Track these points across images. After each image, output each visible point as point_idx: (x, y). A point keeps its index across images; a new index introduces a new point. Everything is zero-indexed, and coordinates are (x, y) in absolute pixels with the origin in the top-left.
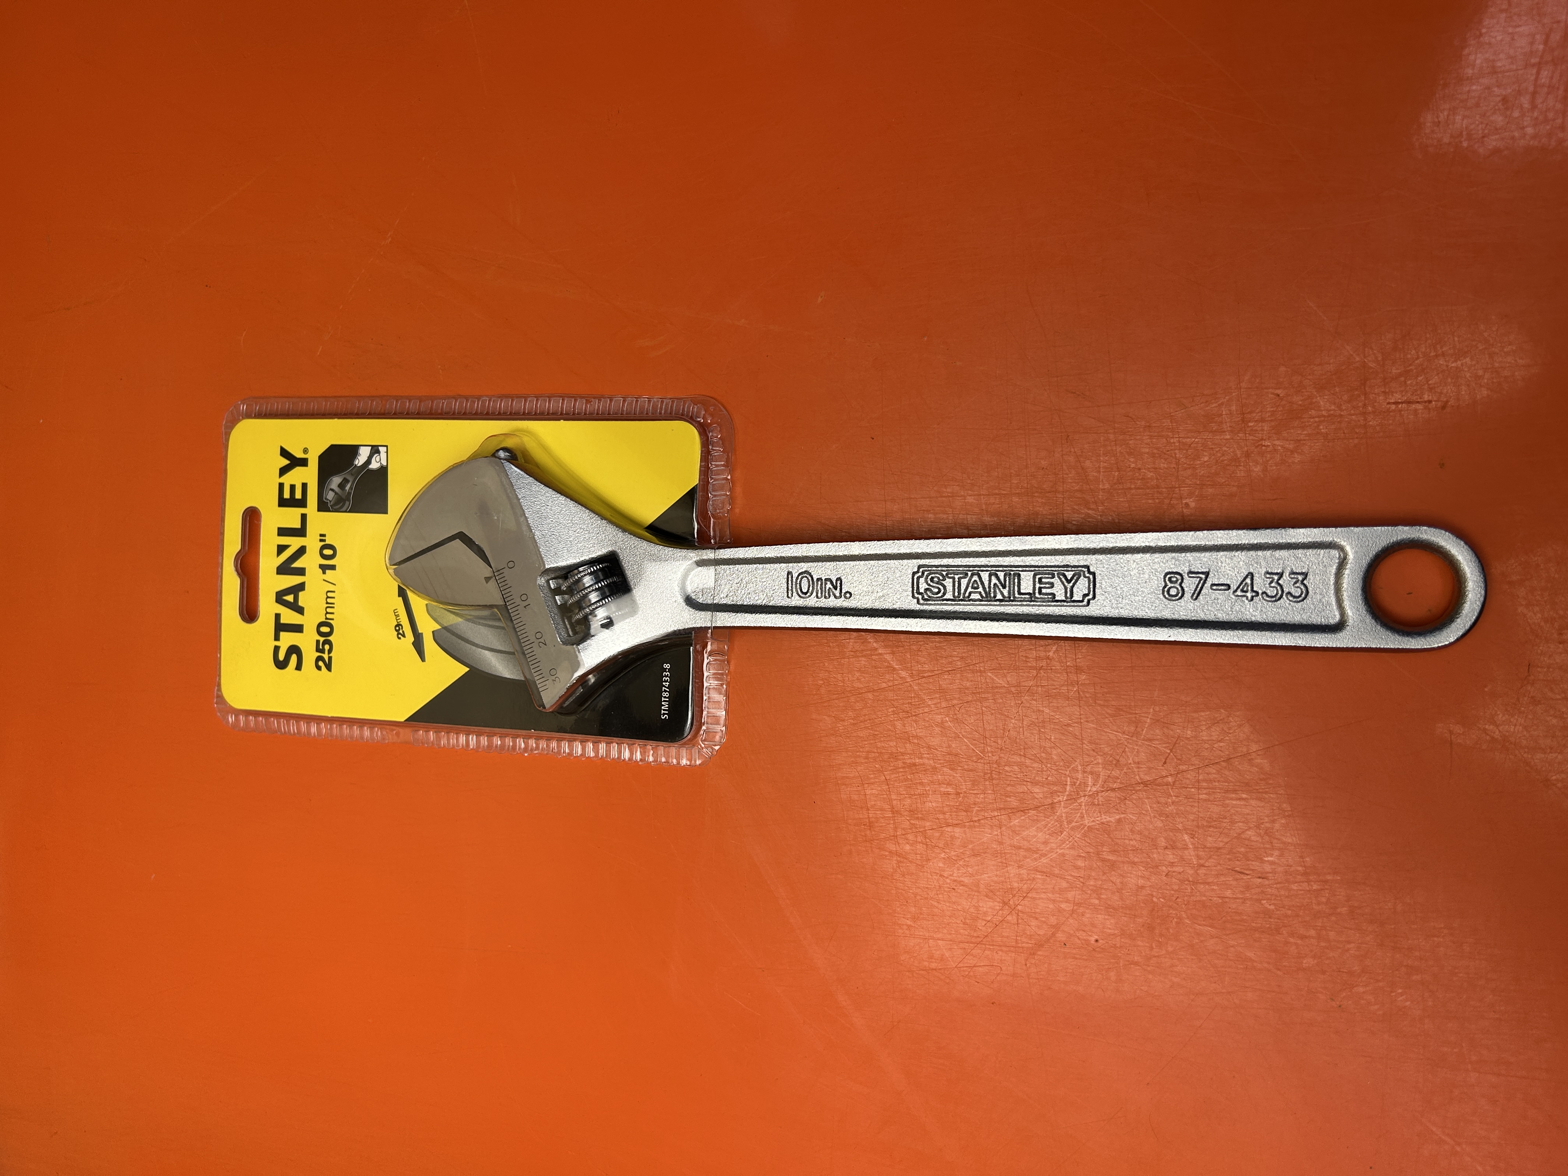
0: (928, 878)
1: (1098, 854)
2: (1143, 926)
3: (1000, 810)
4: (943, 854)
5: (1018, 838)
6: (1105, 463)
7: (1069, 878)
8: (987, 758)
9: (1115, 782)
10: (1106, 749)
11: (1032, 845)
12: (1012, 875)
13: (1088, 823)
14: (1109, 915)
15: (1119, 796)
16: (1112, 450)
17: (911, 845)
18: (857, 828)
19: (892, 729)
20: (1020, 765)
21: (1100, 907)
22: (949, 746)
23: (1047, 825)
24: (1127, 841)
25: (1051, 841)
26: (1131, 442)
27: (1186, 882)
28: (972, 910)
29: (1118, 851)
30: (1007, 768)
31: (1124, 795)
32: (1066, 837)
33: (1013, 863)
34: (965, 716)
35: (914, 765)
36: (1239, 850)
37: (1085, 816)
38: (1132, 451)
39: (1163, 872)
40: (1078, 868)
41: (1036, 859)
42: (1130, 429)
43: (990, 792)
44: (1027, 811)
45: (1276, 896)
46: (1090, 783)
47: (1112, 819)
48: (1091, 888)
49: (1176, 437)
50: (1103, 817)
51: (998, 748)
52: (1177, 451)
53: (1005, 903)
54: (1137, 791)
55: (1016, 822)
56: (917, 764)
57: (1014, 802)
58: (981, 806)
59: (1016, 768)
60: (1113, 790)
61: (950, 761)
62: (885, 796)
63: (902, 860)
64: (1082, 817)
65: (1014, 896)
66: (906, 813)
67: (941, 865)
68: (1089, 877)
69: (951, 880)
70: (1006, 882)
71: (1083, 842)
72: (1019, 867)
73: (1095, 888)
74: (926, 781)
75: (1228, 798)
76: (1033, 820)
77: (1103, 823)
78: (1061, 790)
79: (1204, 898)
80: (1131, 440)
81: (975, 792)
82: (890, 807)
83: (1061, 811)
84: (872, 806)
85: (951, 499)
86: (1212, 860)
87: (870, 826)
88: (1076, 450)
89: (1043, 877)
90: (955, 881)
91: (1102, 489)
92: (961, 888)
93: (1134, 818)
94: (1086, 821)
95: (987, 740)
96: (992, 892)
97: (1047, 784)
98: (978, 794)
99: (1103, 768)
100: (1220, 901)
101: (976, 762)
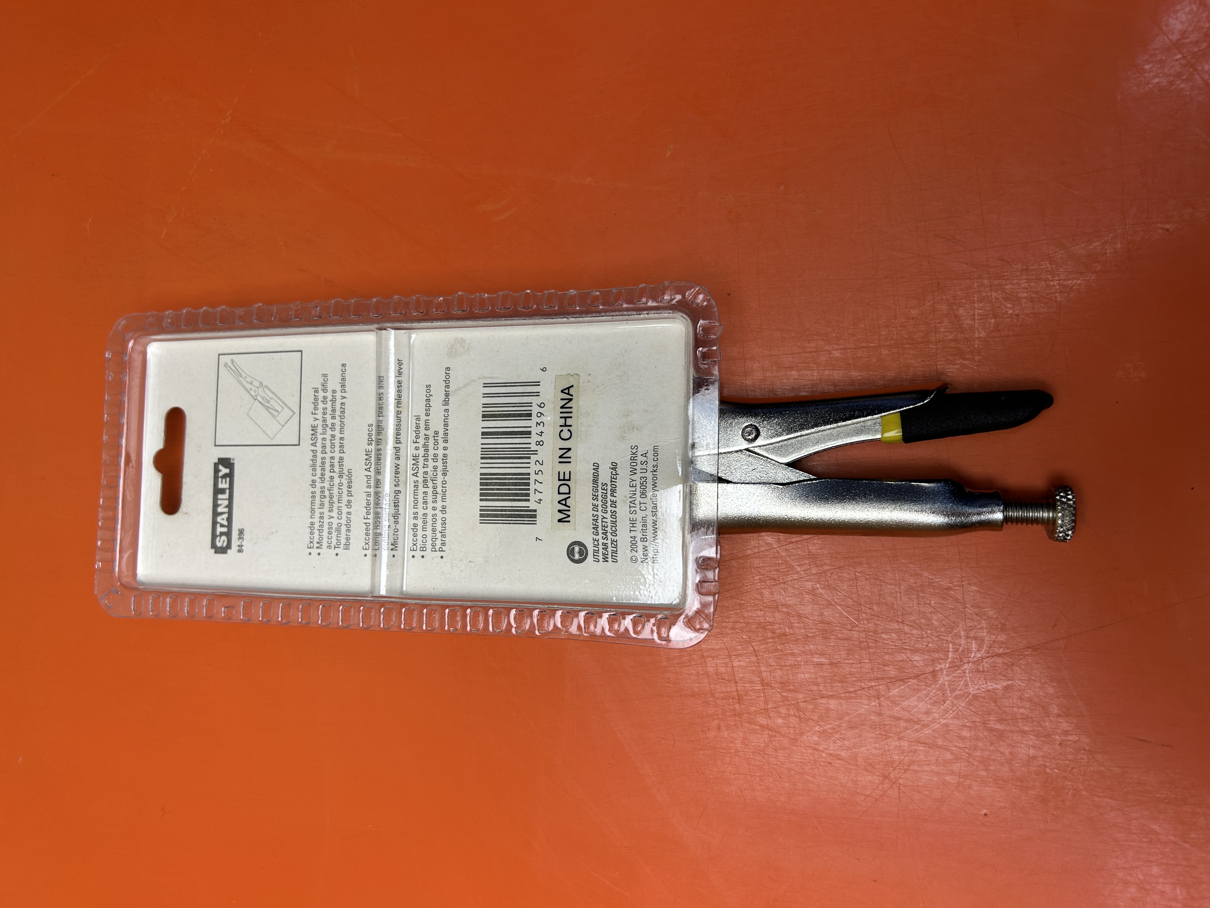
0: (803, 752)
1: (984, 723)
2: (1036, 798)
3: (877, 680)
4: (818, 727)
5: (897, 708)
6: (980, 309)
7: (954, 749)
8: (862, 626)
9: (1001, 647)
10: (990, 612)
11: (913, 715)
12: (892, 747)
13: (973, 691)
14: (998, 787)
15: (1006, 662)
16: (987, 296)
17: (784, 719)
18: (725, 701)
19: (760, 598)
20: (899, 632)
21: (988, 779)
22: (822, 615)
23: (928, 694)
24: (1015, 709)
25: (934, 711)
26: (1007, 287)
27: (1082, 752)
28: (850, 784)
29: (1006, 720)
30: (884, 636)
31: (1012, 660)
32: (949, 706)
33: (892, 735)
34: (837, 582)
35: (784, 635)
37: (969, 683)
38: (1009, 296)
39: (1056, 741)
40: (962, 738)
41: (917, 731)
42: (1006, 274)
43: (866, 661)
44: (906, 680)
46: (974, 649)
47: (999, 686)
48: (977, 759)
49: (1056, 280)
50: (989, 684)
51: (873, 615)
52: (1057, 295)
53: (886, 777)
54: (1025, 656)
55: (895, 692)
56: (788, 633)
57: (892, 672)
58: (857, 676)
59: (894, 635)
60: (999, 655)
61: (822, 630)
62: (754, 668)
63: (774, 734)
64: (966, 685)
65: (894, 769)
66: (777, 685)
67: (816, 738)
68: (975, 748)
69: (827, 753)
70: (886, 755)
71: (968, 711)
72: (899, 739)
73: (982, 759)
74: (797, 651)
76: (914, 690)
77: (989, 691)
78: (943, 657)
80: (1008, 284)
81: (851, 661)
82: (759, 679)
83: (944, 679)
84: (741, 679)
85: (814, 354)
87: (739, 700)
88: (948, 297)
89: (925, 749)
90: (831, 755)
91: (978, 338)
92: (838, 761)
93: (1022, 684)
94: (971, 689)
95: (862, 607)
96: (871, 765)
97: (928, 651)
98: (853, 664)
99: (988, 632)
100: (1121, 771)
101: (850, 630)
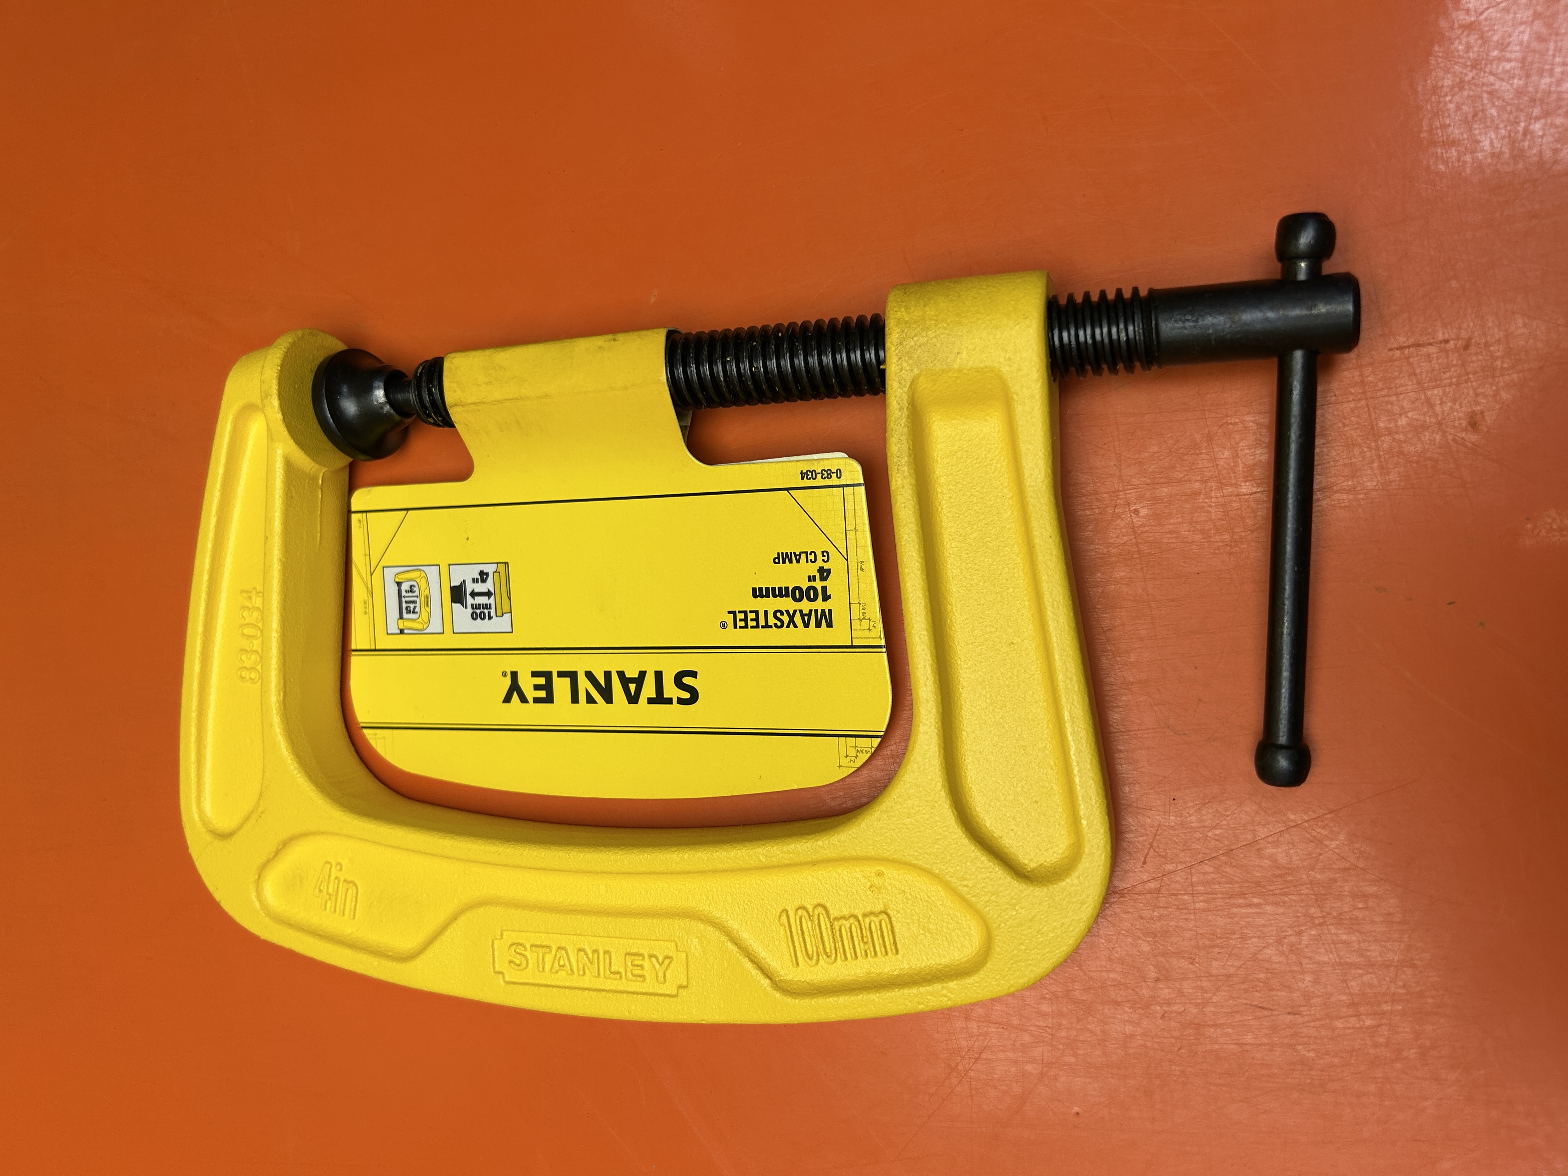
36: (1257, 976)
45: (1315, 1037)
75: (1234, 905)
79: (1216, 1047)
86: (1222, 993)
